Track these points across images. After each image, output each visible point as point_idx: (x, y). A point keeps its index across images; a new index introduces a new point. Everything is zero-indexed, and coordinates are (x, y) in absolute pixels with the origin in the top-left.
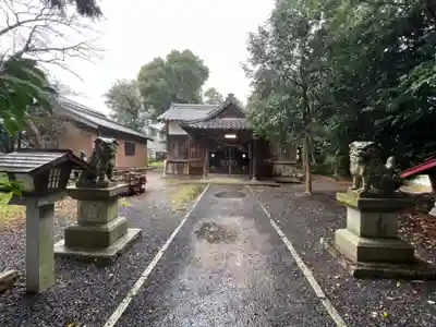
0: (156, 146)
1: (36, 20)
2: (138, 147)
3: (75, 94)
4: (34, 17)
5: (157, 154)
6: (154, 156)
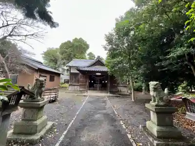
0: (65, 76)
1: (16, 24)
2: (56, 78)
3: (29, 53)
4: (15, 23)
5: (65, 80)
6: (63, 81)
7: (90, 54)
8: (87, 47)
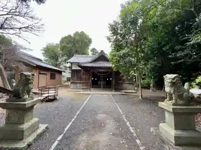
0: (67, 74)
1: (7, 14)
2: (57, 76)
5: (67, 78)
6: (66, 79)
7: (93, 50)
8: (90, 41)
